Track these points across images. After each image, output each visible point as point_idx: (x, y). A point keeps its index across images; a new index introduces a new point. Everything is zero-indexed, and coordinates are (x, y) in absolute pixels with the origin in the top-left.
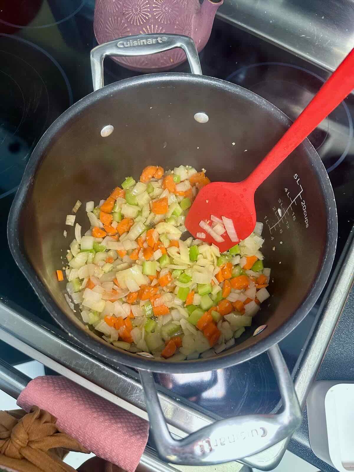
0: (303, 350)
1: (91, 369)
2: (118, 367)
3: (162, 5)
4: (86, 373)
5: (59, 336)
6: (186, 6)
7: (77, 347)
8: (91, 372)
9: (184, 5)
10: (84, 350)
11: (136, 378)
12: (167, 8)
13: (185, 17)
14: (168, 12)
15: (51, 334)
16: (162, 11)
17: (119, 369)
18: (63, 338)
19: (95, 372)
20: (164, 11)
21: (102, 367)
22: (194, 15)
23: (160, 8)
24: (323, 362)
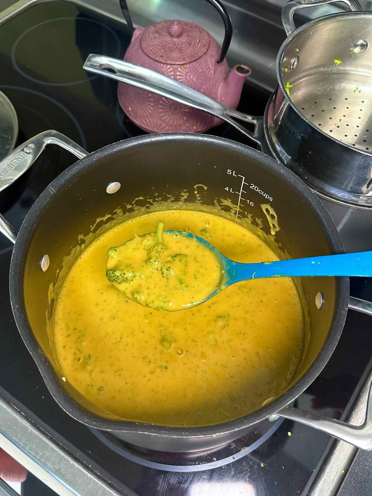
0: (315, 471)
1: (58, 463)
2: (90, 466)
3: (186, 74)
4: (52, 467)
5: (29, 419)
6: (212, 75)
7: (48, 435)
8: (58, 467)
9: (211, 75)
10: (54, 440)
11: (110, 482)
12: (192, 77)
13: (211, 86)
14: (193, 80)
15: (21, 416)
16: (186, 79)
17: (91, 467)
18: (33, 422)
19: (62, 468)
20: (188, 79)
21: (71, 462)
22: (221, 84)
23: (183, 76)
24: (341, 490)
